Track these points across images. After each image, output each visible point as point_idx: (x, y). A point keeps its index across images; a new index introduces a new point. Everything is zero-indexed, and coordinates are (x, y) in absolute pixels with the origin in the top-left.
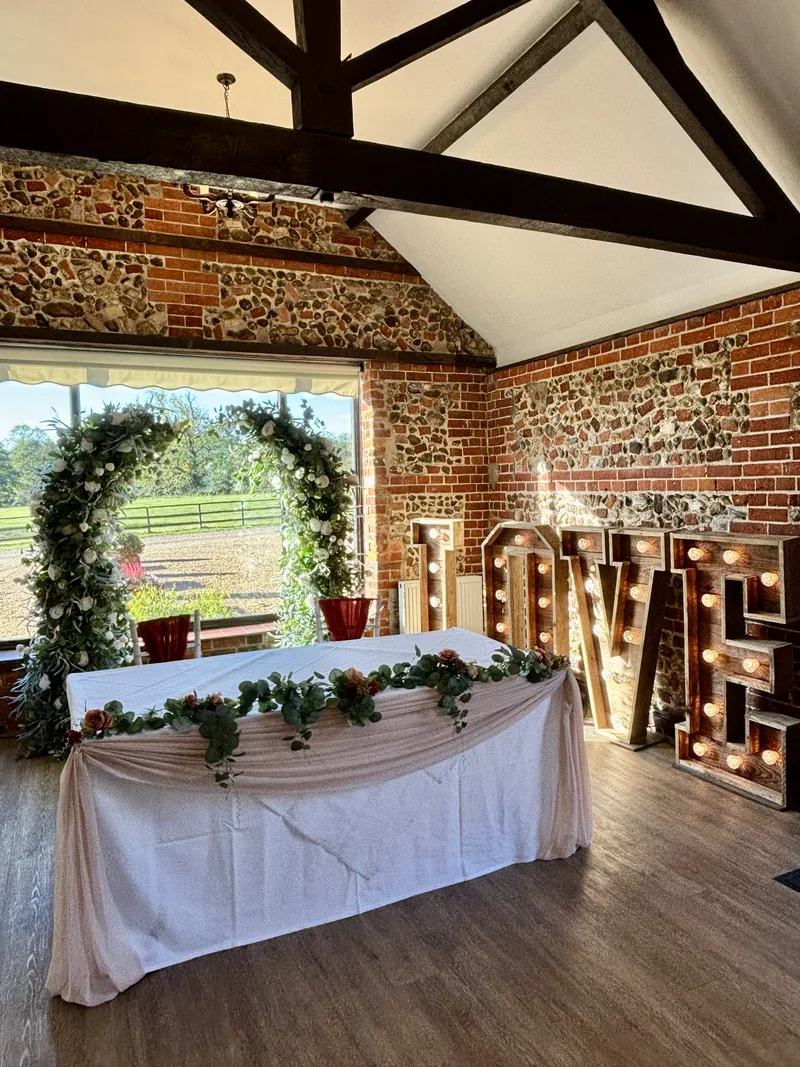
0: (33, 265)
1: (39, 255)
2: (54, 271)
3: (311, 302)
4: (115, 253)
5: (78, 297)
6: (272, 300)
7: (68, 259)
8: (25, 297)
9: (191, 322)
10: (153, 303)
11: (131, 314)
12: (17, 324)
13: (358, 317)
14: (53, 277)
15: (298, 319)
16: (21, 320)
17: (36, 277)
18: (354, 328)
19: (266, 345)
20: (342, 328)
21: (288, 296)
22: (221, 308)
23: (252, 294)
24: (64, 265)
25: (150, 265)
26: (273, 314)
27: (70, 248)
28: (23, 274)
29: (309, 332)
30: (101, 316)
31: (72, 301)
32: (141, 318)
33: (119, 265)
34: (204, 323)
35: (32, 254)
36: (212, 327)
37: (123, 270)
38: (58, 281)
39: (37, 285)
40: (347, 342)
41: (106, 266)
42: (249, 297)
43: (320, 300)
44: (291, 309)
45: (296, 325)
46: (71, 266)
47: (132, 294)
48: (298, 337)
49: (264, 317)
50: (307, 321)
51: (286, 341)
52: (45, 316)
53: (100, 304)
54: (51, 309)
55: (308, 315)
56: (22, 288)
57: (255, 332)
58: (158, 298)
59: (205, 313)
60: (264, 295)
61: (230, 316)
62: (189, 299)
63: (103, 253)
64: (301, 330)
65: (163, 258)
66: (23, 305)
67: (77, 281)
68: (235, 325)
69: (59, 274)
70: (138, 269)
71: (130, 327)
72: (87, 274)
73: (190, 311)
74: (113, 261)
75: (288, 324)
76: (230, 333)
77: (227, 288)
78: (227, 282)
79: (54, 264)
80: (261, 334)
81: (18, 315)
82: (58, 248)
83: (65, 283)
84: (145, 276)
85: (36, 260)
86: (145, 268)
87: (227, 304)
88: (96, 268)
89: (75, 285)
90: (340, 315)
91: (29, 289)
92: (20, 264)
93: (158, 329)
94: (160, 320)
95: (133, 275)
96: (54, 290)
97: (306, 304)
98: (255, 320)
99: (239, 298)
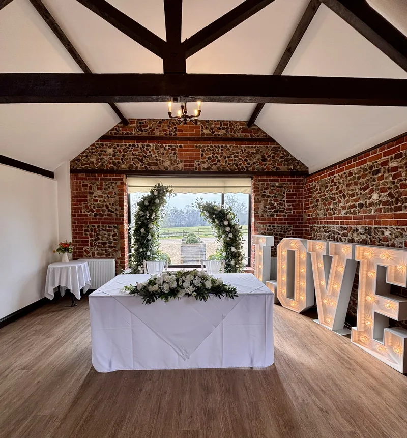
0: (144, 151)
1: (146, 147)
2: (150, 152)
3: (233, 155)
4: (168, 145)
5: (157, 160)
6: (219, 156)
7: (154, 148)
8: (141, 161)
9: (191, 166)
10: (179, 160)
11: (172, 164)
12: (139, 169)
13: (250, 160)
14: (150, 154)
15: (228, 162)
16: (140, 168)
17: (145, 154)
18: (249, 164)
19: (216, 171)
20: (244, 164)
21: (225, 154)
22: (201, 160)
23: (212, 154)
24: (153, 150)
25: (179, 148)
26: (219, 161)
27: (154, 144)
28: (141, 154)
29: (231, 166)
30: (163, 165)
31: (155, 161)
32: (175, 166)
33: (169, 148)
34: (195, 166)
35: (144, 147)
36: (198, 167)
37: (170, 150)
38: (151, 155)
39: (145, 157)
40: (246, 169)
41: (165, 149)
42: (211, 156)
43: (236, 154)
44: (225, 158)
45: (227, 164)
46: (155, 150)
47: (172, 158)
48: (228, 168)
49: (216, 162)
50: (231, 162)
51: (223, 170)
52: (148, 167)
53: (163, 162)
54: (149, 164)
55: (232, 160)
56: (141, 158)
57: (212, 167)
58: (180, 158)
59: (196, 162)
60: (216, 155)
61: (204, 163)
62: (191, 158)
63: (164, 145)
64: (229, 166)
65: (183, 145)
66: (141, 163)
67: (156, 155)
68: (205, 166)
69: (151, 153)
70: (175, 149)
71: (172, 168)
72: (159, 152)
73: (190, 162)
74: (167, 147)
75: (224, 164)
76: (204, 169)
77: (204, 153)
78: (203, 151)
79: (150, 150)
80: (214, 168)
81: (139, 167)
82: (151, 145)
83: (153, 156)
84: (177, 151)
85: (145, 149)
86: (177, 148)
87: (203, 159)
88: (162, 150)
89: (156, 156)
90: (244, 159)
91: (143, 158)
92: (140, 151)
93: (181, 169)
94: (181, 166)
95: (173, 152)
96: (150, 158)
97: (231, 156)
98: (213, 163)
99: (207, 156)
